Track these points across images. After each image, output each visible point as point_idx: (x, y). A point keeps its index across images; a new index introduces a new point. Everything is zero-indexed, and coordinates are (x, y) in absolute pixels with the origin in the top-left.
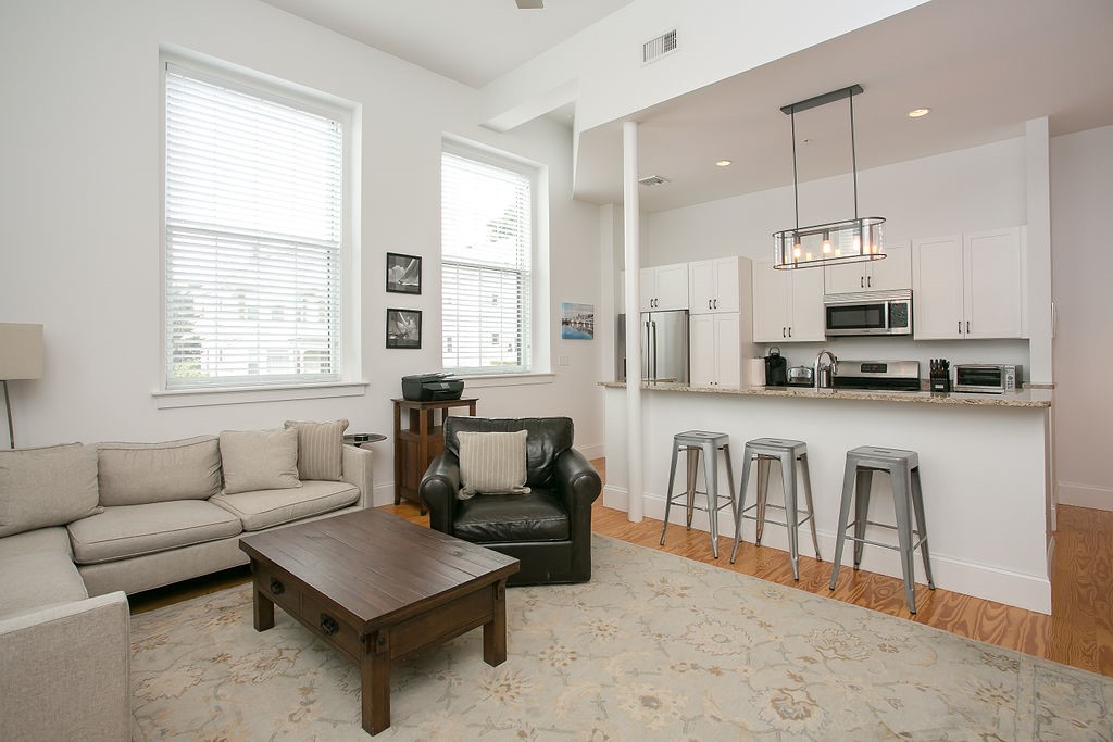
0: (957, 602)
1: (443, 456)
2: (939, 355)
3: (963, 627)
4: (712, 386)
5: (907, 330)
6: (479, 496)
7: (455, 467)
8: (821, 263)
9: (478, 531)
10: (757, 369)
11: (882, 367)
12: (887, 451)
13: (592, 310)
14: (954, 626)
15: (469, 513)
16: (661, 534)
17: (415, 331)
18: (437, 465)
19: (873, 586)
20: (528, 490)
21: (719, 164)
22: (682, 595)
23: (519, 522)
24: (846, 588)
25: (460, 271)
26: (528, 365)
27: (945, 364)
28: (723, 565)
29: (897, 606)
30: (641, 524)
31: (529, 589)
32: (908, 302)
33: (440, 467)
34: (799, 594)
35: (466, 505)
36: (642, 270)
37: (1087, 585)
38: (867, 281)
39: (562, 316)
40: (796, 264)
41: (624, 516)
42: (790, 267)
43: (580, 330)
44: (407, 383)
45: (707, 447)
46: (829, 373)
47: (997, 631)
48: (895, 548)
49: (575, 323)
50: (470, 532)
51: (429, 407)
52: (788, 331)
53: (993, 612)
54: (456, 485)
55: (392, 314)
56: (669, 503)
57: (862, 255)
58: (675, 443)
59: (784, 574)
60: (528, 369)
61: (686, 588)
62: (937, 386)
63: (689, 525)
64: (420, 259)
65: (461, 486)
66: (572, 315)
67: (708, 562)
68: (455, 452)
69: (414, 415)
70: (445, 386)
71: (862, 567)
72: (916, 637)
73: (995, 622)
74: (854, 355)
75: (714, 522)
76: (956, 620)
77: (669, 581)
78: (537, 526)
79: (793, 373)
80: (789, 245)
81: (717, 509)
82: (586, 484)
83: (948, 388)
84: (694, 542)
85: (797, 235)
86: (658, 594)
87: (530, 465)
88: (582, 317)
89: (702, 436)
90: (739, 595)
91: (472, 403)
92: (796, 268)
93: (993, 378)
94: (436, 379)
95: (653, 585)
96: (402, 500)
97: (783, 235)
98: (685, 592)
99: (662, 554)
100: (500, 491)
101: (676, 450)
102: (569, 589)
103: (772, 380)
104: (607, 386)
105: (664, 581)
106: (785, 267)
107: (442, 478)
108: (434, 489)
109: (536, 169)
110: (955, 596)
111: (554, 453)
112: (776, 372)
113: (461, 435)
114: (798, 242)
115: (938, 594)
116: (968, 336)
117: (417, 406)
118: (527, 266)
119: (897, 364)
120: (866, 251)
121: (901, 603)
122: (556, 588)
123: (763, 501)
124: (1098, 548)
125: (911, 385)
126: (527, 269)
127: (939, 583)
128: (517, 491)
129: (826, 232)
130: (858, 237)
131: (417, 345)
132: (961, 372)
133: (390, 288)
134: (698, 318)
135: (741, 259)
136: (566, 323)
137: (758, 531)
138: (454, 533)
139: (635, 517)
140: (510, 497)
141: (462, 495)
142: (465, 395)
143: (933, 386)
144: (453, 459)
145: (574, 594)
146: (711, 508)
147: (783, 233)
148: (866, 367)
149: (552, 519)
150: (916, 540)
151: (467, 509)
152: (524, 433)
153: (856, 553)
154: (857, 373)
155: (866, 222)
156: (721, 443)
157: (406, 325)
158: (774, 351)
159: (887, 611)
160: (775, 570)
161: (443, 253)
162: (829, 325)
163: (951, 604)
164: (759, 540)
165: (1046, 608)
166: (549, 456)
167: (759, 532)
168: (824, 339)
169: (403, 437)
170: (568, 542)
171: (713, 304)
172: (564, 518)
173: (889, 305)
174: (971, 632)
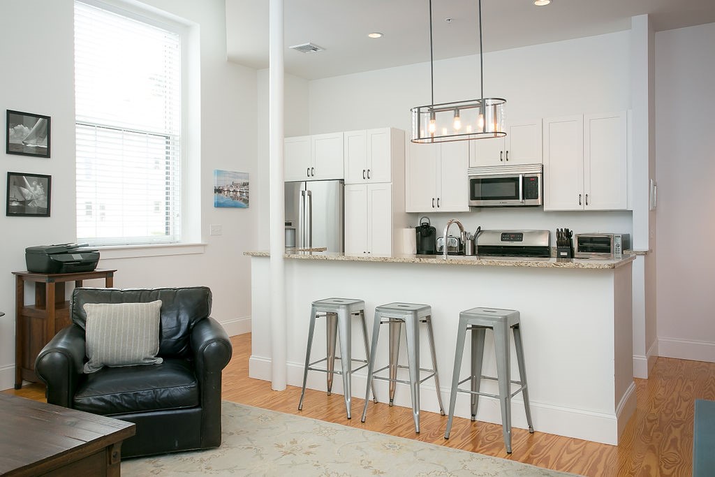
0: (548, 441)
1: (69, 329)
2: (563, 224)
3: (546, 461)
4: (365, 255)
5: (539, 202)
6: (106, 369)
7: (80, 341)
8: (467, 137)
9: (101, 404)
10: (408, 239)
11: (519, 236)
12: (493, 311)
13: (248, 179)
14: (539, 460)
15: (95, 386)
16: (301, 399)
17: (43, 198)
18: (60, 337)
19: (483, 434)
20: (160, 360)
21: (371, 36)
22: (308, 453)
23: (146, 394)
24: (460, 436)
25: (98, 133)
26: (177, 236)
27: (568, 234)
28: (354, 425)
29: (497, 448)
30: (284, 392)
31: (156, 459)
32: (539, 176)
33: (63, 340)
34: (417, 444)
35: (90, 379)
36: (287, 139)
37: (653, 420)
38: (505, 155)
39: (214, 183)
40: (432, 138)
41: (267, 385)
42: (426, 141)
43: (234, 198)
44: (31, 254)
45: (342, 314)
46: (473, 242)
47: (571, 462)
48: (496, 397)
49: (229, 191)
50: (91, 405)
51: (58, 280)
52: (436, 201)
53: (573, 447)
54: (78, 358)
55: (15, 179)
56: (307, 368)
57: (484, 132)
58: (313, 309)
59: (409, 428)
60: (178, 239)
61: (313, 447)
62: (562, 254)
63: (329, 390)
64: (48, 118)
65: (86, 359)
66: (225, 183)
67: (340, 422)
68: (81, 324)
69: (40, 288)
70: (77, 257)
71: (478, 418)
72: (505, 471)
73: (573, 455)
74: (495, 224)
75: (347, 385)
76: (542, 456)
77: (299, 442)
78: (165, 395)
79: (442, 242)
80: (426, 119)
81: (350, 371)
82: (218, 350)
83: (571, 255)
84: (333, 405)
85: (433, 111)
86: (286, 453)
87: (164, 335)
88: (236, 185)
89: (338, 302)
90: (361, 449)
91: (109, 275)
92: (433, 142)
93: (604, 245)
94: (68, 250)
95: (282, 446)
96: (24, 384)
97: (419, 110)
98: (312, 450)
99: (300, 418)
100: (128, 363)
101: (314, 316)
102: (198, 456)
103: (422, 249)
104: (253, 255)
105: (294, 442)
106: (419, 141)
107: (62, 351)
108: (52, 363)
109: (187, 27)
110: (548, 436)
111: (189, 323)
112: (426, 239)
113: (89, 308)
114: (433, 117)
115: (536, 436)
116: (587, 208)
117: (43, 279)
118: (176, 130)
119: (532, 233)
120: (491, 128)
121: (501, 446)
122: (185, 456)
123: (395, 362)
124: (674, 390)
125: (542, 252)
126: (178, 134)
127: (538, 427)
128: (147, 361)
129: (457, 109)
130: (482, 116)
131: (46, 213)
132: (582, 240)
133: (11, 150)
134: (352, 187)
135: (393, 131)
136: (218, 191)
137: (390, 392)
138: (74, 405)
139: (279, 386)
140: (139, 368)
141: (87, 369)
142: (101, 267)
143: (558, 254)
144: (80, 332)
145: (202, 461)
146: (345, 372)
147: (419, 108)
148: (505, 236)
149: (181, 387)
150: (514, 388)
151: (93, 382)
152: (158, 303)
153: (472, 406)
154: (496, 241)
155: (489, 102)
156: (356, 309)
157: (33, 191)
158: (425, 221)
159: (487, 453)
160: (401, 426)
161: (77, 112)
162: (473, 197)
163: (544, 443)
164: (391, 400)
165: (613, 439)
166: (184, 328)
167: (392, 392)
168: (467, 209)
169: (26, 313)
170: (197, 410)
171: (366, 174)
172: (194, 385)
173: (523, 178)
174: (550, 465)
